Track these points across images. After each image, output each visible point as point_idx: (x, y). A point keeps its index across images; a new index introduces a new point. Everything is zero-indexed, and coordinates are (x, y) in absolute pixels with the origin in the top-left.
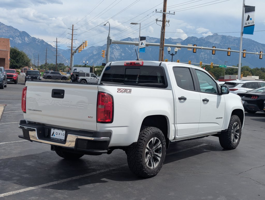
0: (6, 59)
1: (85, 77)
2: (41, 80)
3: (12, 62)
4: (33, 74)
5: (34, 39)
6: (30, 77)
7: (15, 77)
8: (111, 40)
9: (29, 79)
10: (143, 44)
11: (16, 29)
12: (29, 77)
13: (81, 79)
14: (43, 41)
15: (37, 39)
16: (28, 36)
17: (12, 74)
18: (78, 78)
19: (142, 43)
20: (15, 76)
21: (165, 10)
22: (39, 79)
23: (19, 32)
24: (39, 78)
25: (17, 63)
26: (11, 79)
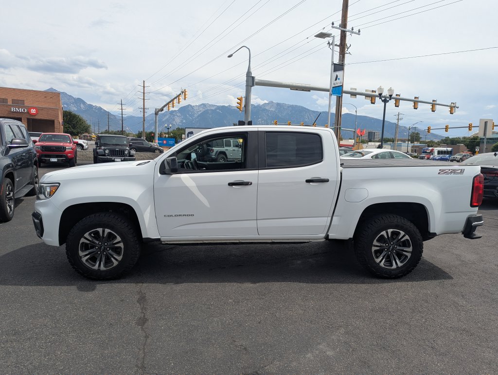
0: (56, 122)
1: (224, 147)
2: (132, 156)
3: (66, 128)
4: (113, 145)
5: (90, 106)
6: (107, 152)
7: (70, 152)
8: (253, 78)
9: (104, 155)
10: (339, 79)
11: (70, 96)
12: (105, 150)
13: (217, 152)
14: (100, 109)
15: (94, 106)
16: (84, 103)
17: (62, 144)
18: (212, 150)
19: (337, 76)
20: (68, 149)
21: (344, 24)
22: (130, 156)
23: (74, 99)
24: (130, 153)
25: (73, 128)
26: (61, 156)
